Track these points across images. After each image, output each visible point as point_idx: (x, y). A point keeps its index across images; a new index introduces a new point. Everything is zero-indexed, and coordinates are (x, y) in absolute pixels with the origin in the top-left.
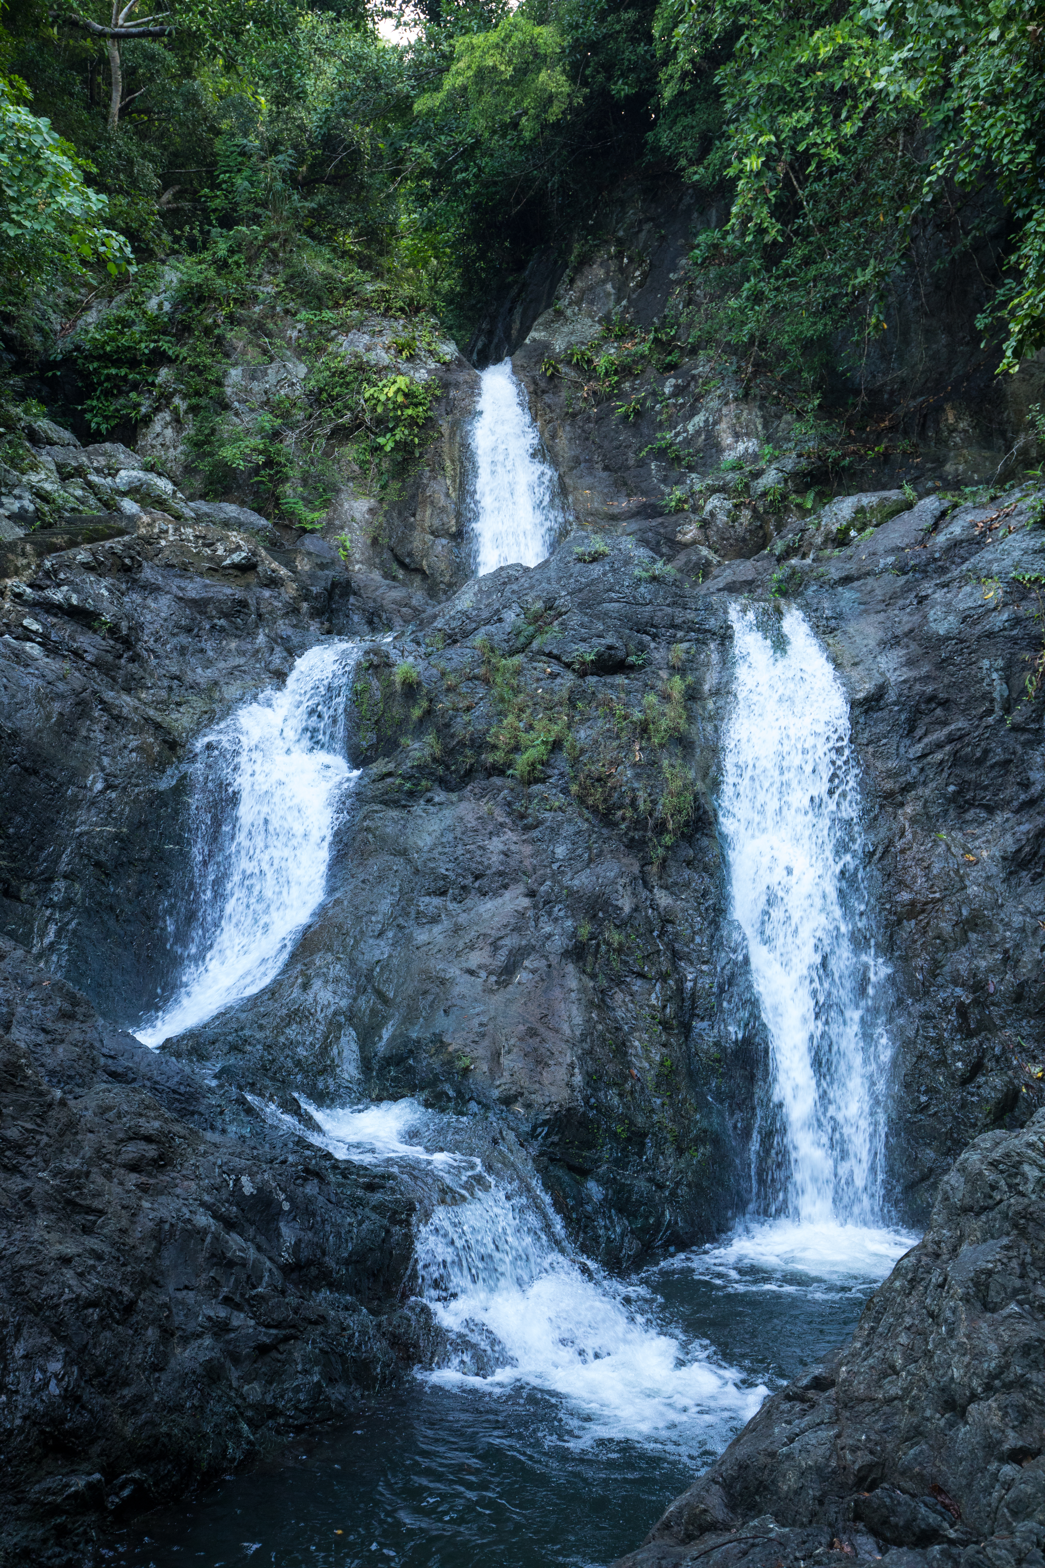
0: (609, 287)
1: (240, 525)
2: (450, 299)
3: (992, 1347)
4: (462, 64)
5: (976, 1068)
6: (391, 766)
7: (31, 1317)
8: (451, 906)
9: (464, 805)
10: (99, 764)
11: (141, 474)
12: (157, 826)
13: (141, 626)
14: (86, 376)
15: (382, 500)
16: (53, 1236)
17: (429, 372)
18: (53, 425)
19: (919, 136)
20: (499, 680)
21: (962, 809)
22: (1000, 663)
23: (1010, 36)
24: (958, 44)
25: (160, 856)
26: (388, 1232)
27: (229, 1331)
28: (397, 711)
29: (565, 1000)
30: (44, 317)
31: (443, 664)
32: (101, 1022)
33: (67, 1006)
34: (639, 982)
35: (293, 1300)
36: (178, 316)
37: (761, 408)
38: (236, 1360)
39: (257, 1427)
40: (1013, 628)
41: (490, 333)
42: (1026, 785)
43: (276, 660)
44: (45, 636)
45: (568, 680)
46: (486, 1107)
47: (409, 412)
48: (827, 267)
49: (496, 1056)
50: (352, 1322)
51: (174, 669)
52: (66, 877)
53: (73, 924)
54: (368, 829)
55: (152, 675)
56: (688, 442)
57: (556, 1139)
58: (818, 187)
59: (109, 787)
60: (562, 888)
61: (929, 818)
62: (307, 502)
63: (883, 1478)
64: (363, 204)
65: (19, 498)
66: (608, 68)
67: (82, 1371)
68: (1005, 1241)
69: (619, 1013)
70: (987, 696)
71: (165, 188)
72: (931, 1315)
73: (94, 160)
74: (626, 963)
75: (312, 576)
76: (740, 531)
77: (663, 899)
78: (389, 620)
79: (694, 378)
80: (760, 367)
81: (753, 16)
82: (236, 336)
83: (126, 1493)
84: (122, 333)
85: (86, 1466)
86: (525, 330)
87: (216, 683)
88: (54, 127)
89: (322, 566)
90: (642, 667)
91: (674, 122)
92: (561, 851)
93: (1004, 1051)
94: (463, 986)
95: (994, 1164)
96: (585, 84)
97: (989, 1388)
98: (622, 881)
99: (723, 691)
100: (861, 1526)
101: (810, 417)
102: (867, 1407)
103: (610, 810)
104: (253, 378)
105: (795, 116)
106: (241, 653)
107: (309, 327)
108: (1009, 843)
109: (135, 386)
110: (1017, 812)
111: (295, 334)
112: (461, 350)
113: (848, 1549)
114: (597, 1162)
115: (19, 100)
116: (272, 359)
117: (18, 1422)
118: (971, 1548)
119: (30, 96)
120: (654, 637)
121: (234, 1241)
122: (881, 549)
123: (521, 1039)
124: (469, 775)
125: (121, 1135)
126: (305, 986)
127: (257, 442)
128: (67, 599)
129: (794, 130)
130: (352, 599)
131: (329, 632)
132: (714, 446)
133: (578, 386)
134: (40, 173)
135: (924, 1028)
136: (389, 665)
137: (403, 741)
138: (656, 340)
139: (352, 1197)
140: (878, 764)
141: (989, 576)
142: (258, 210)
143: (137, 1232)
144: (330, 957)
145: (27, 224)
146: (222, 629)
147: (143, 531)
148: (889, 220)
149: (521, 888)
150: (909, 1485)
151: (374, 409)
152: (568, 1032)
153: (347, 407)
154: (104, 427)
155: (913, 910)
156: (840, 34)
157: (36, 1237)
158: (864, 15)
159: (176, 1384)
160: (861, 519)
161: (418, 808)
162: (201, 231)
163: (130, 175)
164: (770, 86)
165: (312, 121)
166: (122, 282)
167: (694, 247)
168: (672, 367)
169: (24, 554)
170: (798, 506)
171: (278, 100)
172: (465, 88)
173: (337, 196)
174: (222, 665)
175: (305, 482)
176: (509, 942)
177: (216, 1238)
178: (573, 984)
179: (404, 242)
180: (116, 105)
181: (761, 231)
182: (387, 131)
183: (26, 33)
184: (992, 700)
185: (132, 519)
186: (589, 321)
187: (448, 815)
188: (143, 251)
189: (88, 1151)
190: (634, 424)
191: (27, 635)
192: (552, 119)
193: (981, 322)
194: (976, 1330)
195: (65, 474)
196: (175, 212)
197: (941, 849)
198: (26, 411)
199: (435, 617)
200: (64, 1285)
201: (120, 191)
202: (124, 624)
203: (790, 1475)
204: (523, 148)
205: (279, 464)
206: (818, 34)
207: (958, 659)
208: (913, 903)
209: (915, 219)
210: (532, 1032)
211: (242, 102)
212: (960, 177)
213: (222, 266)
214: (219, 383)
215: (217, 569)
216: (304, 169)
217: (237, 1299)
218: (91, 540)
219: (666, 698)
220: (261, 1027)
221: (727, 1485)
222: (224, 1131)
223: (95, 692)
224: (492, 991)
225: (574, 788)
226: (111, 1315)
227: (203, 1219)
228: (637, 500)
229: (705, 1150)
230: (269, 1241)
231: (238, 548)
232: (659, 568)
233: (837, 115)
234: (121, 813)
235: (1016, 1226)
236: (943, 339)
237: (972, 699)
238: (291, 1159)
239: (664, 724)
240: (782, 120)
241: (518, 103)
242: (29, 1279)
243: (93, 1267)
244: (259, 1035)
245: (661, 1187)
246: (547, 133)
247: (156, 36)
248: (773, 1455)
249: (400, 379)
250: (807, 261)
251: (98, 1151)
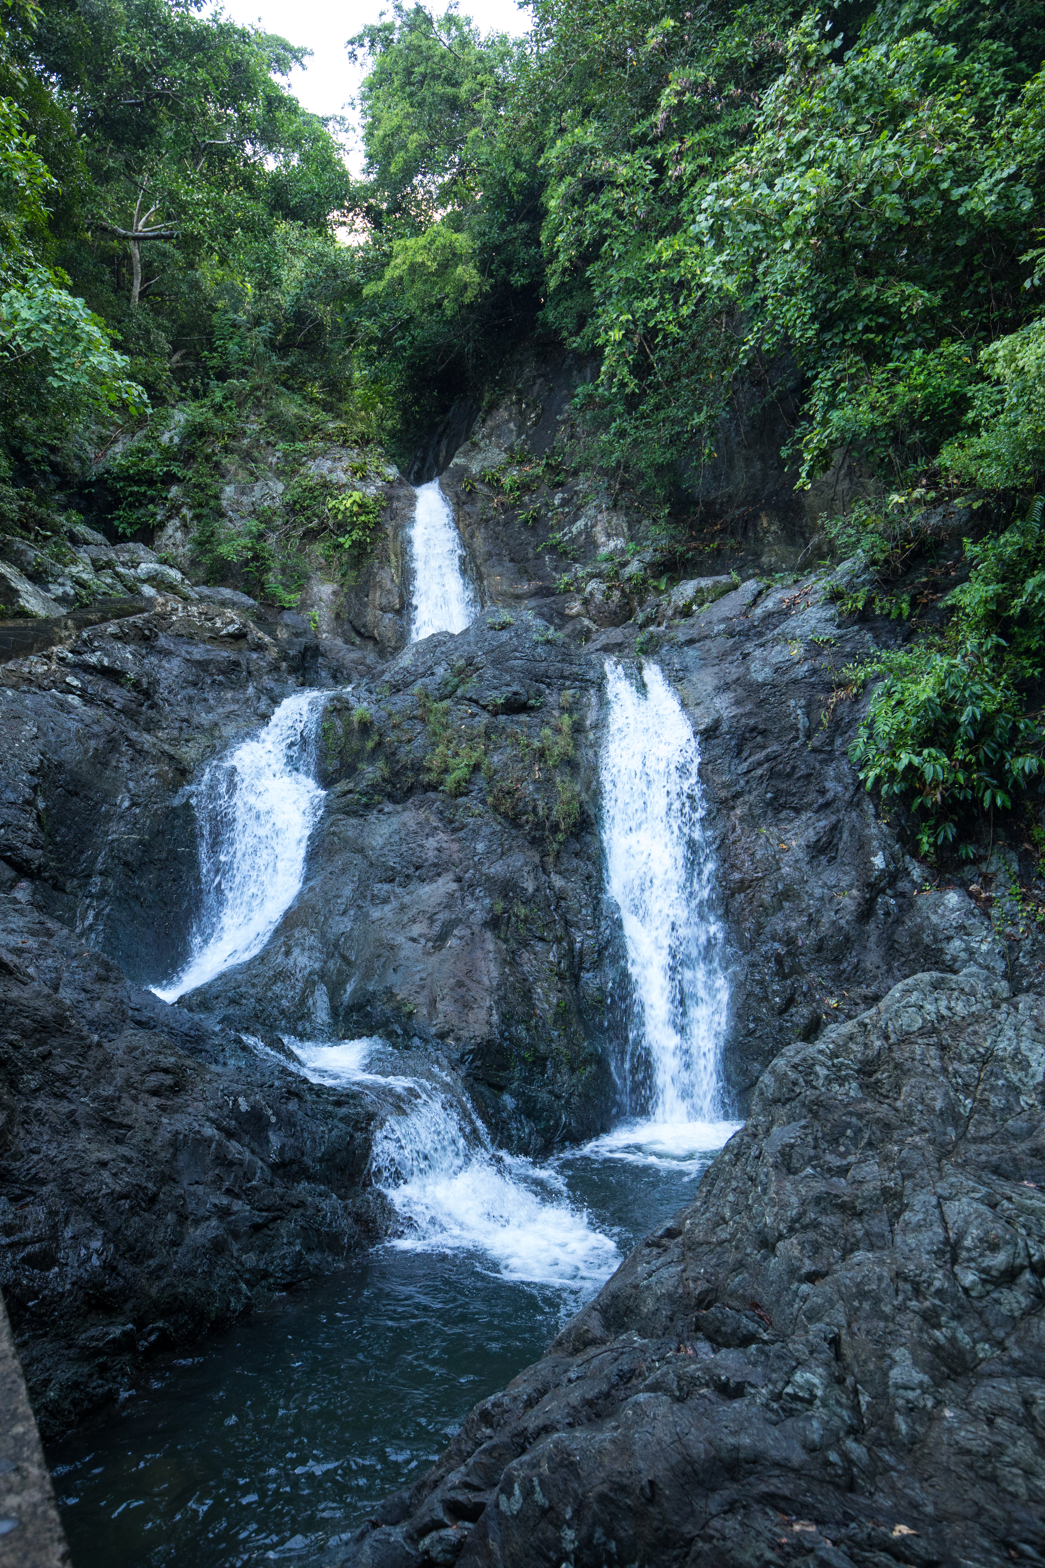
0: (512, 425)
1: (233, 604)
2: (392, 434)
3: (794, 1200)
4: (398, 261)
5: (790, 1002)
6: (351, 785)
7: (76, 1207)
8: (398, 890)
9: (407, 814)
10: (126, 787)
11: (157, 566)
12: (172, 834)
13: (158, 682)
14: (114, 492)
15: (342, 585)
16: (93, 1146)
17: (377, 488)
18: (88, 530)
19: (737, 317)
20: (432, 719)
21: (777, 811)
22: (803, 702)
23: (798, 247)
24: (762, 251)
25: (175, 857)
26: (352, 1137)
27: (230, 1214)
28: (355, 744)
29: (485, 959)
30: (82, 448)
31: (390, 707)
32: (129, 983)
33: (102, 972)
34: (540, 944)
35: (279, 1190)
36: (185, 447)
37: (626, 515)
38: (236, 1236)
39: (253, 1286)
40: (811, 676)
41: (423, 460)
42: (822, 792)
43: (263, 706)
44: (83, 690)
45: (484, 718)
46: (426, 1041)
47: (363, 518)
48: (673, 411)
49: (433, 1002)
50: (325, 1205)
51: (184, 714)
52: (101, 874)
53: (107, 910)
54: (334, 833)
55: (166, 719)
56: (573, 540)
57: (479, 1063)
58: (664, 353)
59: (134, 804)
60: (482, 874)
61: (753, 817)
62: (286, 587)
63: (716, 1300)
64: (326, 364)
65: (63, 585)
66: (508, 264)
67: (117, 1248)
68: (803, 1122)
69: (526, 968)
70: (794, 727)
71: (175, 351)
72: (751, 1179)
73: (120, 330)
74: (530, 930)
75: (289, 642)
76: (612, 606)
77: (558, 882)
78: (349, 675)
79: (576, 492)
80: (625, 485)
81: (613, 228)
82: (230, 462)
83: (153, 1338)
84: (142, 460)
85: (121, 1319)
86: (450, 457)
87: (216, 724)
88: (89, 305)
89: (297, 635)
90: (540, 708)
91: (558, 305)
92: (480, 847)
93: (809, 989)
94: (408, 950)
95: (795, 1067)
96: (491, 276)
97: (791, 1230)
98: (526, 869)
99: (601, 725)
100: (700, 1335)
101: (662, 522)
102: (705, 1248)
103: (517, 816)
104: (243, 493)
105: (646, 301)
106: (235, 701)
107: (286, 455)
108: (811, 835)
109: (152, 500)
110: (816, 812)
111: (275, 460)
112: (401, 473)
113: (690, 1352)
114: (510, 1080)
115: (62, 286)
116: (257, 479)
117: (68, 1287)
118: (778, 1345)
119: (70, 283)
120: (549, 685)
121: (234, 1147)
122: (715, 619)
123: (452, 989)
124: (410, 791)
125: (145, 1069)
126: (287, 954)
127: (246, 541)
128: (100, 662)
129: (646, 312)
130: (320, 660)
131: (303, 685)
132: (592, 544)
133: (490, 499)
134: (77, 339)
135: (752, 974)
136: (349, 709)
137: (360, 766)
138: (547, 465)
139: (324, 1112)
140: (716, 778)
141: (794, 639)
142: (246, 368)
143: (158, 1142)
144: (306, 931)
145: (67, 377)
146: (221, 683)
147: (158, 609)
148: (717, 378)
149: (451, 876)
150: (735, 1303)
151: (335, 516)
152: (487, 983)
153: (315, 515)
154: (128, 531)
155: (743, 886)
156: (677, 242)
157: (80, 1147)
158: (693, 229)
159: (190, 1255)
160: (700, 597)
161: (372, 818)
162: (202, 383)
163: (148, 341)
164: (627, 279)
165: (286, 302)
166: (141, 421)
167: (574, 397)
168: (559, 485)
169: (66, 628)
170: (655, 588)
171: (260, 286)
172: (401, 278)
173: (305, 358)
174: (220, 710)
175: (283, 571)
176: (442, 916)
177: (220, 1144)
178: (491, 947)
179: (357, 392)
180: (137, 289)
181: (623, 385)
182: (343, 309)
183: (67, 236)
184: (797, 730)
185: (150, 600)
186: (497, 451)
187: (395, 822)
188: (157, 398)
189: (119, 1081)
190: (532, 527)
191: (69, 689)
192: (467, 301)
193: (784, 453)
194: (782, 1188)
195: (98, 567)
196: (183, 369)
197: (762, 840)
198: (68, 519)
199: (383, 672)
200: (102, 1182)
201: (140, 353)
202: (144, 680)
203: (649, 1300)
204: (445, 322)
205: (263, 558)
206: (661, 242)
207: (772, 700)
208: (742, 881)
209: (735, 378)
210: (460, 984)
211: (233, 287)
212: (765, 347)
213: (218, 409)
214: (217, 497)
215: (216, 638)
216: (280, 337)
217: (237, 1190)
218: (118, 617)
219: (558, 731)
220: (254, 985)
221: (604, 1311)
222: (225, 1064)
223: (122, 732)
224: (429, 954)
225: (490, 800)
226: (139, 1205)
227: (209, 1131)
228: (536, 584)
229: (591, 1069)
230: (261, 1146)
231: (232, 621)
232: (551, 633)
233: (677, 302)
234: (144, 824)
235: (810, 1111)
236: (758, 465)
237: (783, 730)
238: (277, 1083)
239: (556, 750)
240: (636, 304)
241: (442, 289)
242: (75, 1179)
243: (125, 1169)
244: (252, 991)
245: (558, 1097)
246: (463, 311)
247: (167, 238)
248: (636, 1287)
249: (355, 493)
250: (658, 408)
251: (127, 1081)
